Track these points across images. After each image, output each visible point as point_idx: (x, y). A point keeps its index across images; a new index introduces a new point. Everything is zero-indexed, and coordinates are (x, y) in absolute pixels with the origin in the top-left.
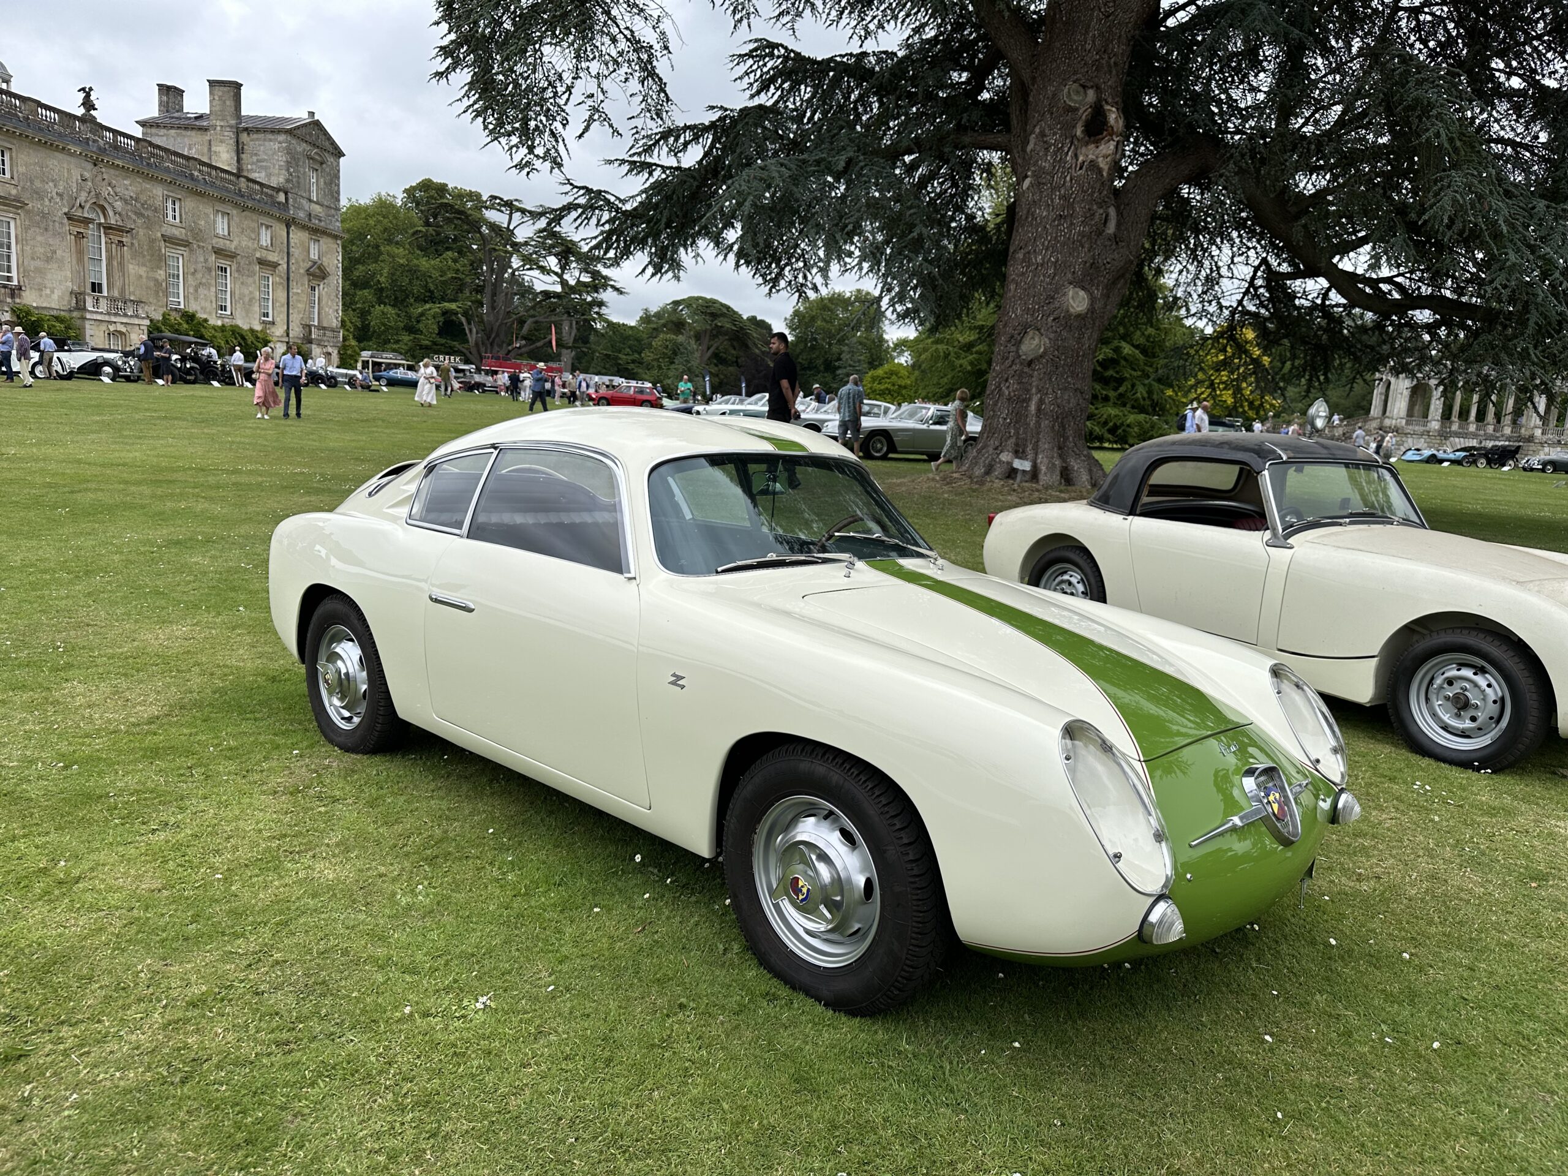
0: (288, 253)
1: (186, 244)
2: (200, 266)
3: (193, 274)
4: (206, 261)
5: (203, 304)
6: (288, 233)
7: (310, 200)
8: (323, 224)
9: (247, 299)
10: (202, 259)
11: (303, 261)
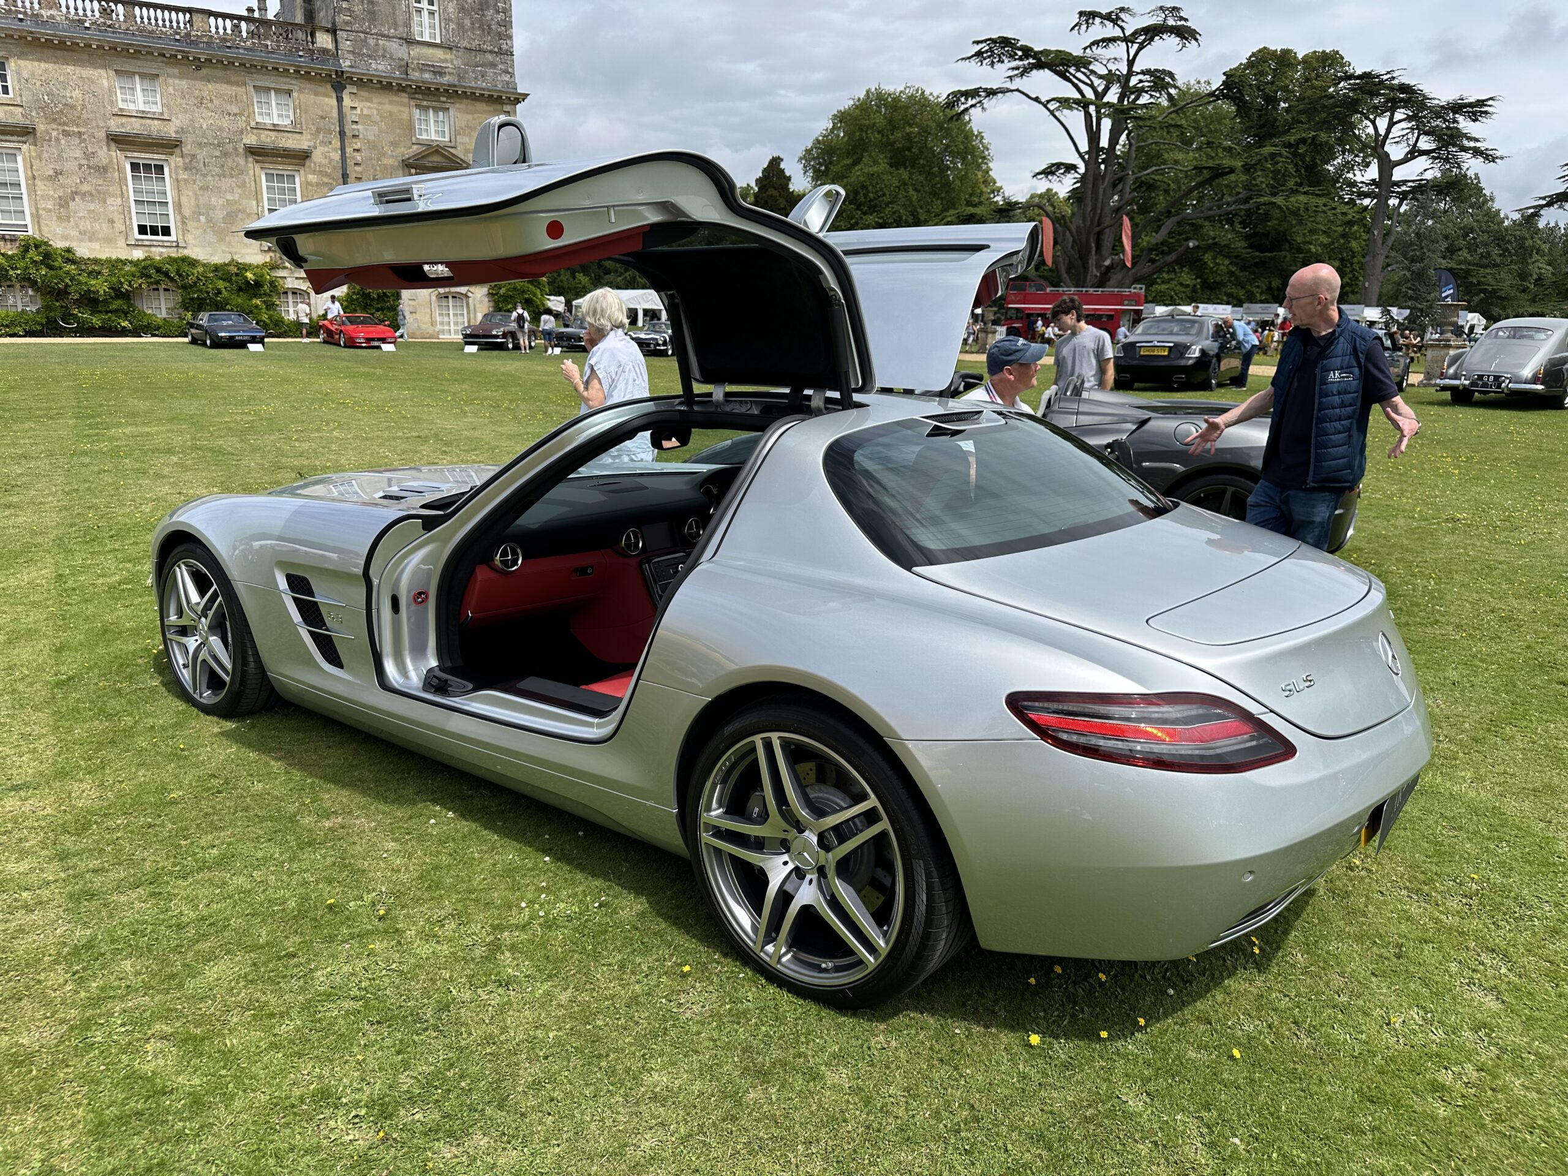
0: (342, 134)
1: (26, 132)
2: (72, 166)
3: (50, 178)
4: (88, 156)
5: (87, 225)
6: (340, 100)
7: (410, 42)
8: (446, 79)
9: (219, 215)
10: (78, 153)
11: (394, 144)
